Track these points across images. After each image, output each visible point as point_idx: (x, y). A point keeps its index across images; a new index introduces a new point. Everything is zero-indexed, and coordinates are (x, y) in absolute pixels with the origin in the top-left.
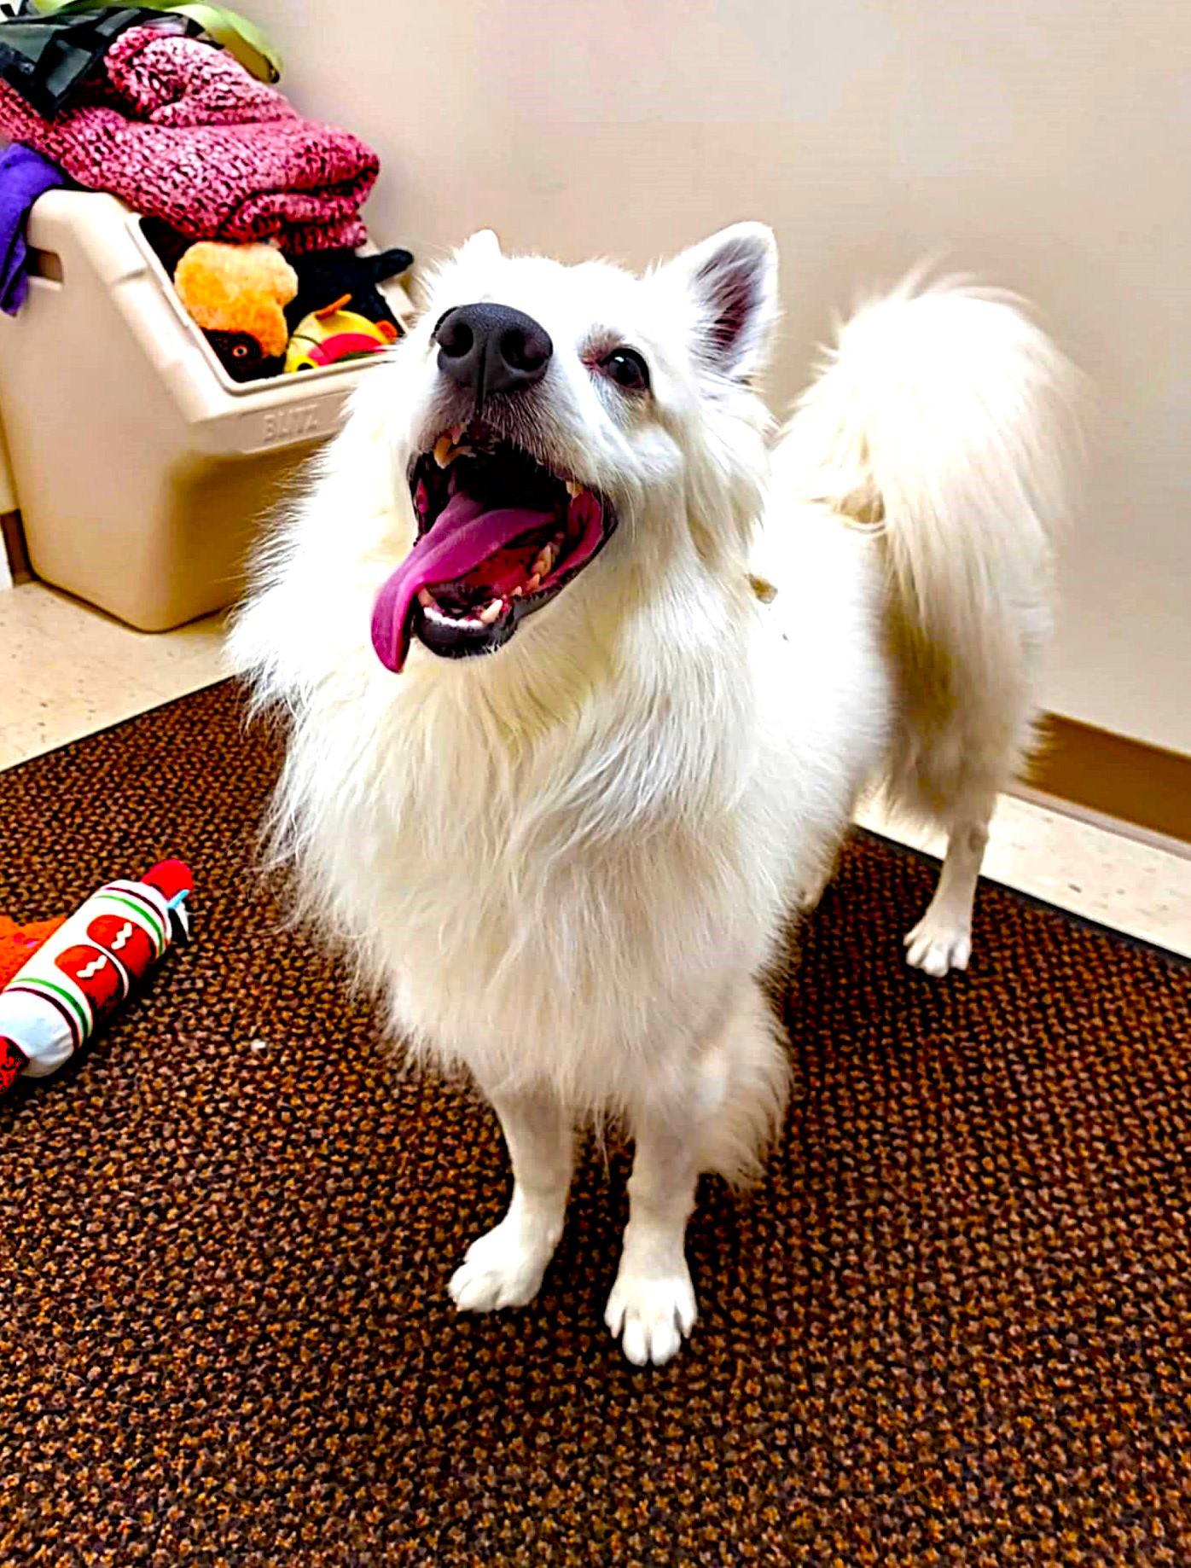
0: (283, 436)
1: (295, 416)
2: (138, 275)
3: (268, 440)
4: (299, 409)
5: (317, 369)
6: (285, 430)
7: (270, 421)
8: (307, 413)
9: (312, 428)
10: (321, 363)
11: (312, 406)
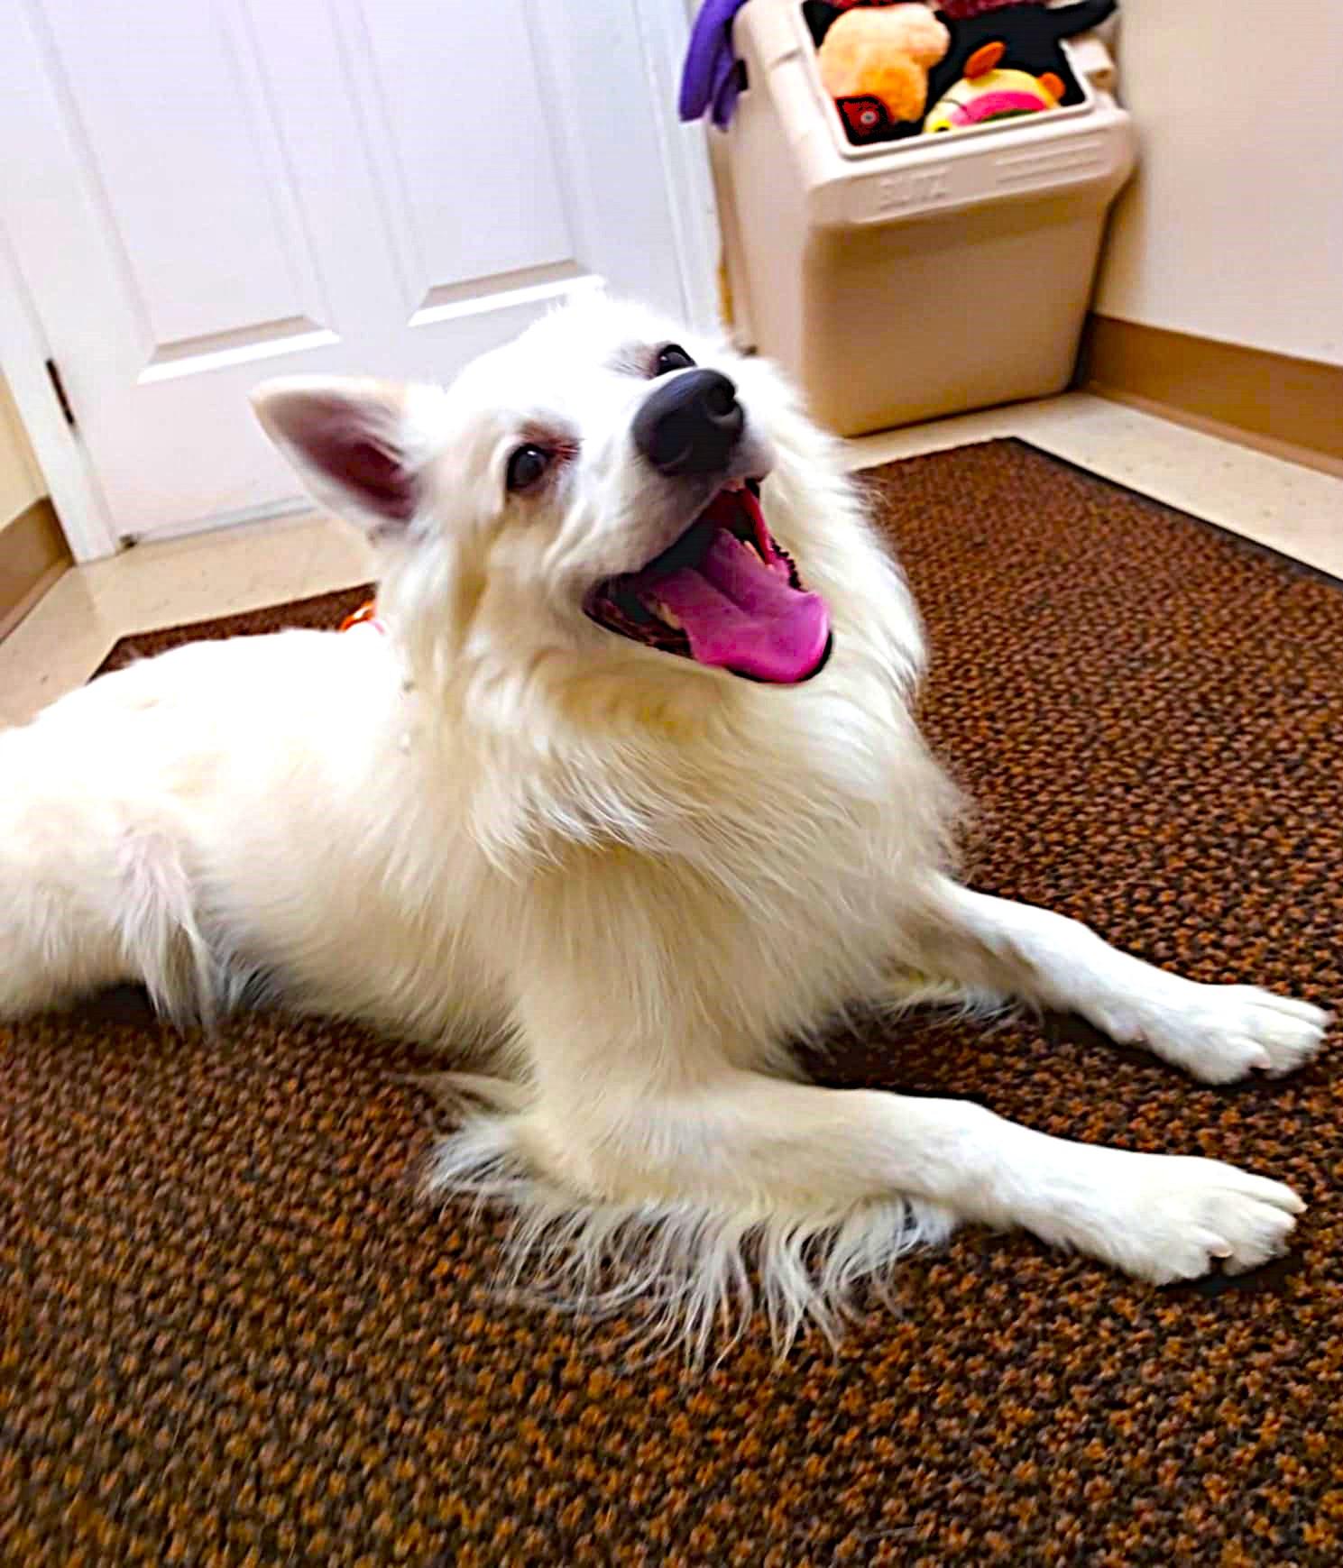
0: (903, 204)
1: (920, 181)
2: (790, 56)
3: (885, 208)
4: (924, 174)
5: (955, 131)
6: (906, 198)
7: (887, 187)
8: (933, 178)
9: (939, 196)
10: (962, 123)
11: (941, 170)
